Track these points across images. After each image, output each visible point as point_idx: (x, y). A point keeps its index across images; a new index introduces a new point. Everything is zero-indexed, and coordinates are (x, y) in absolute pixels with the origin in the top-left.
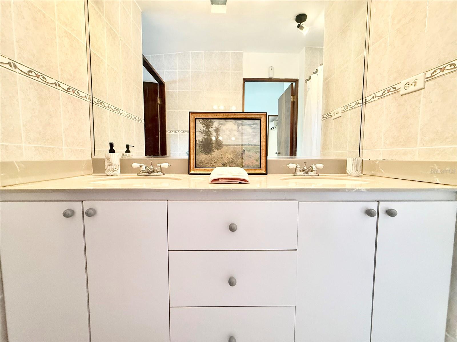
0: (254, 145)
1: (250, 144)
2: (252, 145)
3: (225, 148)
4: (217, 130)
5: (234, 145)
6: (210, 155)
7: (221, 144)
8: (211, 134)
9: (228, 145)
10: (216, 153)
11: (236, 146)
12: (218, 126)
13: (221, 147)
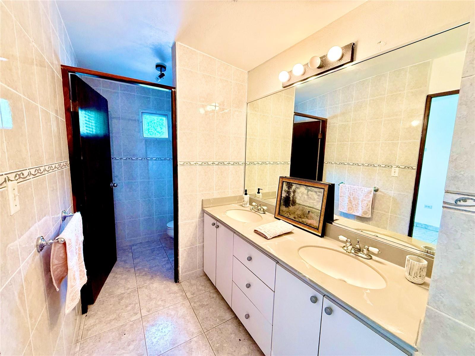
0: (317, 209)
1: (314, 207)
2: (315, 209)
3: (297, 206)
4: (294, 192)
5: (303, 205)
6: (288, 208)
7: (295, 202)
8: (291, 194)
9: (300, 204)
10: (291, 208)
11: (304, 207)
12: (295, 188)
13: (295, 205)
